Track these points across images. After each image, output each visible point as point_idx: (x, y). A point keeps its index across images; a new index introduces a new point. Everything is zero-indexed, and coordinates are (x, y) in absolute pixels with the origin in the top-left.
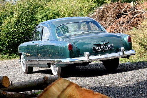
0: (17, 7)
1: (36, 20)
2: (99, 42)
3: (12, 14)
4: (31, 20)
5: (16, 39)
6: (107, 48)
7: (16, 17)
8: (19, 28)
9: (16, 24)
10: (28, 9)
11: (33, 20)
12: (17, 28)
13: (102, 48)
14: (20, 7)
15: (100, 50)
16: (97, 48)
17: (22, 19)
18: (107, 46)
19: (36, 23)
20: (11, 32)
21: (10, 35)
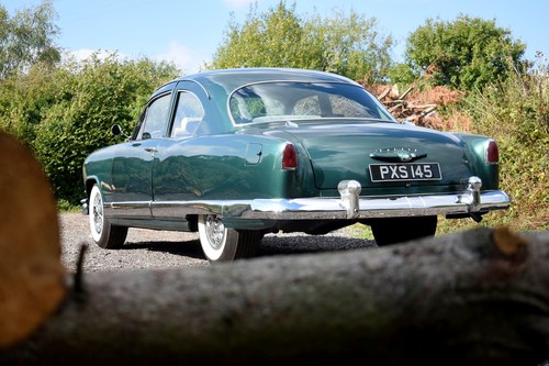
0: (84, 80)
1: (130, 119)
2: (392, 149)
3: (68, 97)
4: (115, 117)
5: (72, 163)
6: (421, 175)
7: (79, 104)
8: (82, 134)
9: (77, 124)
10: (111, 90)
11: (121, 118)
12: (79, 135)
13: (404, 174)
14: (90, 80)
15: (395, 177)
16: (384, 170)
17: (92, 113)
18: (419, 168)
19: (127, 127)
20: (60, 143)
21: (57, 151)
